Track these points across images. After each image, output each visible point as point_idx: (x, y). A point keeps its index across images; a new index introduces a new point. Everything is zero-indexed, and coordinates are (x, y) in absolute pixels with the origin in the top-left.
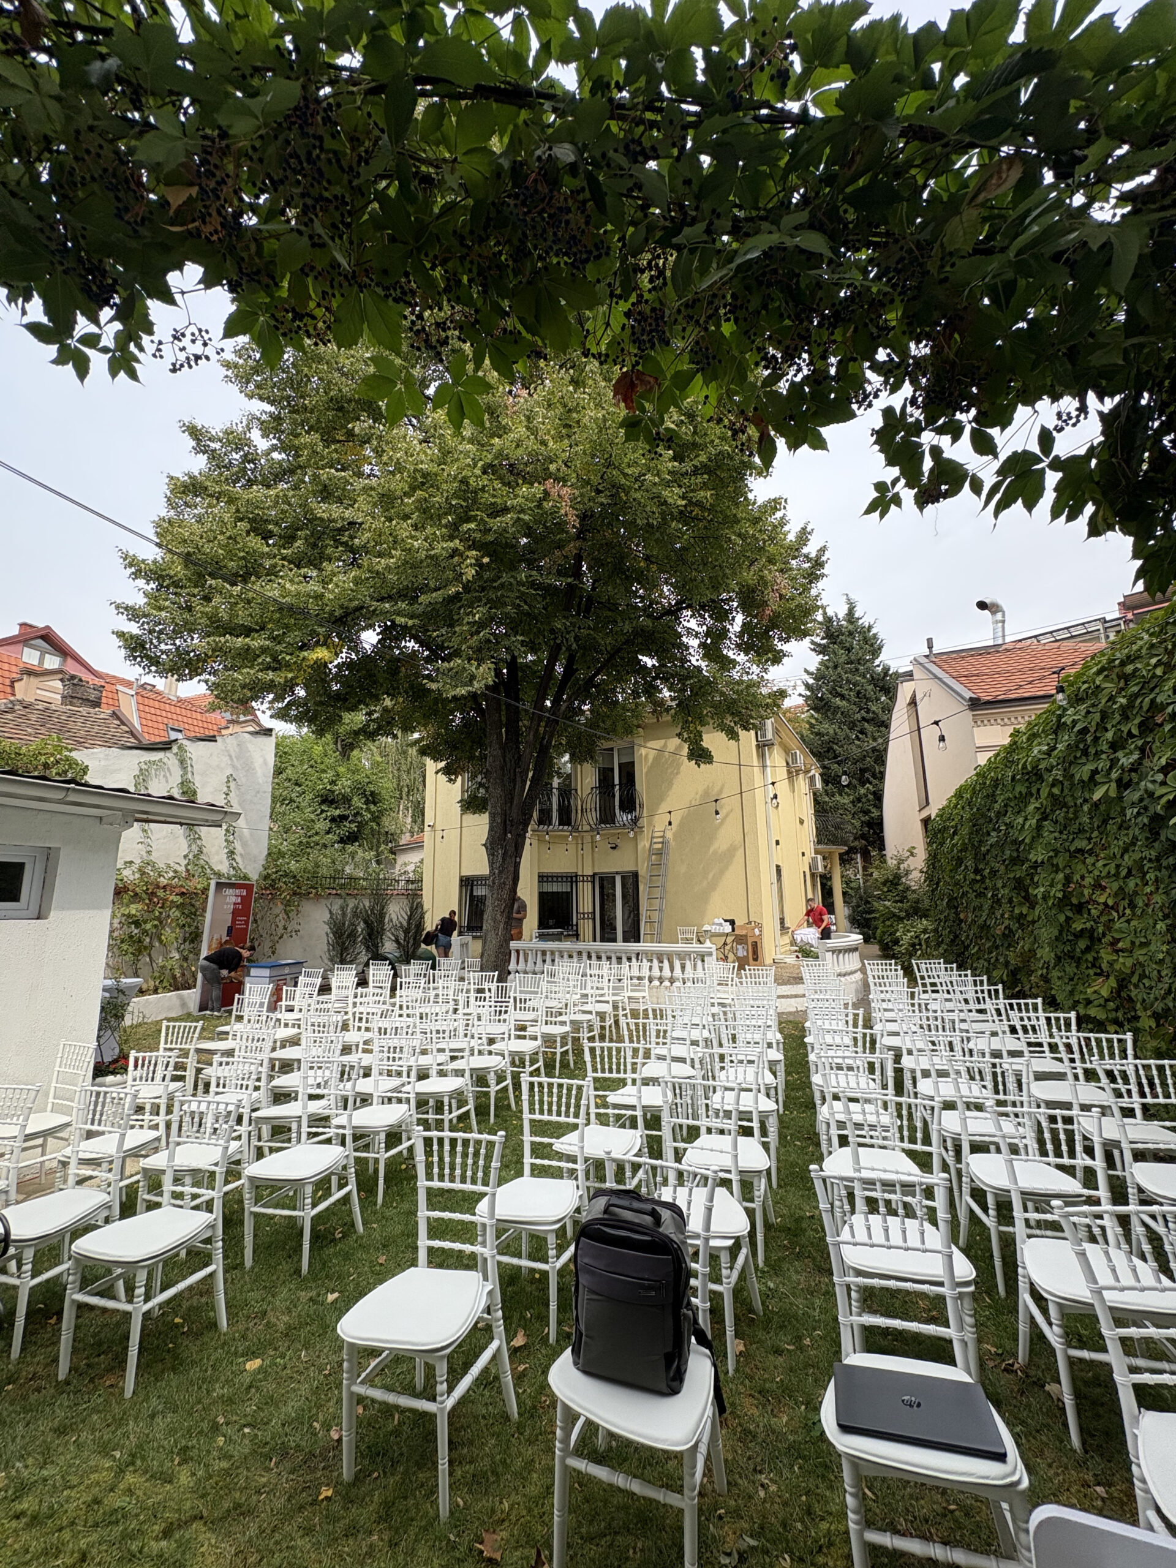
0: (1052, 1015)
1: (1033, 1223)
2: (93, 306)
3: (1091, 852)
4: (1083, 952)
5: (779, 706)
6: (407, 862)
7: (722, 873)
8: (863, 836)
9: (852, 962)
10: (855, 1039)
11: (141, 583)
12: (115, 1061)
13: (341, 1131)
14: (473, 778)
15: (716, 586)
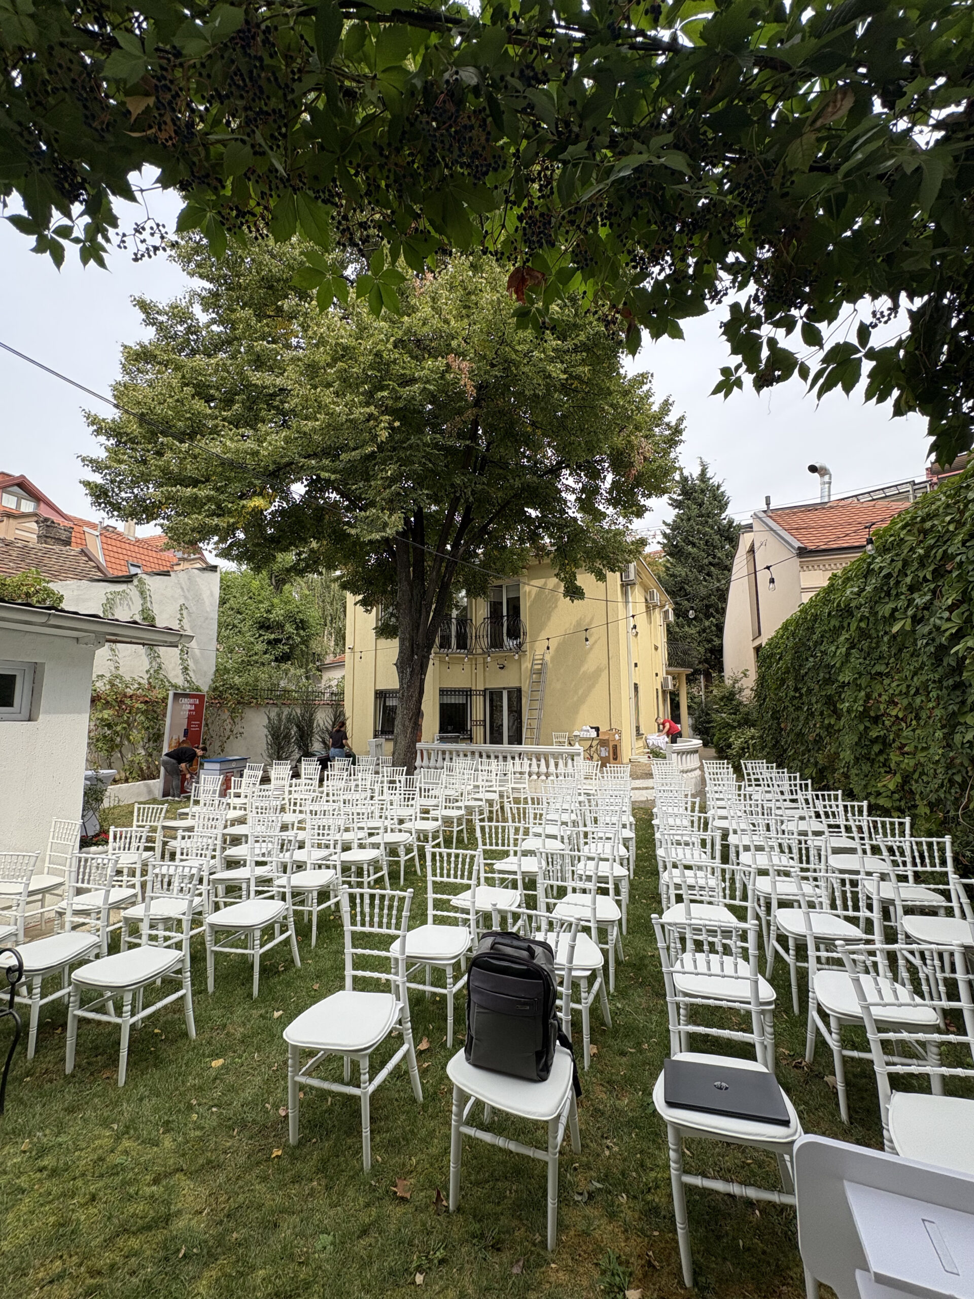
0: (848, 803)
1: (823, 960)
2: (67, 202)
3: (887, 675)
4: (877, 755)
5: (640, 553)
6: (331, 679)
7: (590, 688)
8: (706, 661)
9: (693, 761)
10: (692, 822)
11: (102, 439)
12: (97, 835)
13: (282, 890)
14: (386, 608)
15: (591, 449)
